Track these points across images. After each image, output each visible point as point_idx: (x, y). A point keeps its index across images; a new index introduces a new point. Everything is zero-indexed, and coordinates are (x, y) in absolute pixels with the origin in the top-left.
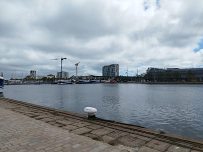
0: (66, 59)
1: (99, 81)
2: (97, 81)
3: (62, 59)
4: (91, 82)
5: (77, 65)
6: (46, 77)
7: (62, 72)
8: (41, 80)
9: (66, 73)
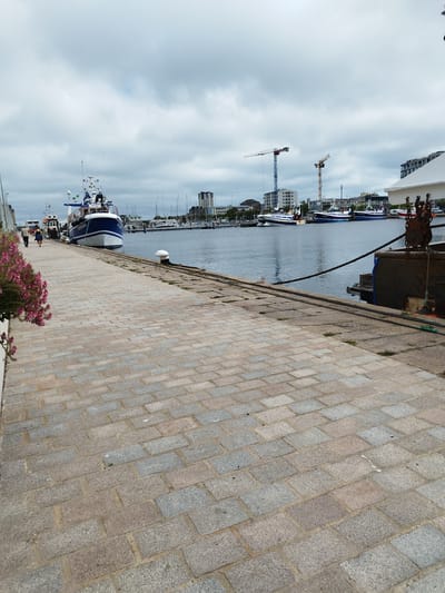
0: (286, 149)
1: (380, 212)
2: (374, 212)
3: (277, 153)
4: (354, 217)
5: (321, 165)
6: (235, 209)
7: (275, 193)
8: (224, 217)
9: (288, 194)
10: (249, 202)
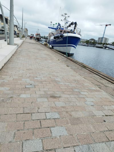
0: (110, 25)
3: (106, 26)
7: (103, 38)
8: (85, 42)
9: (106, 39)
10: (92, 39)
